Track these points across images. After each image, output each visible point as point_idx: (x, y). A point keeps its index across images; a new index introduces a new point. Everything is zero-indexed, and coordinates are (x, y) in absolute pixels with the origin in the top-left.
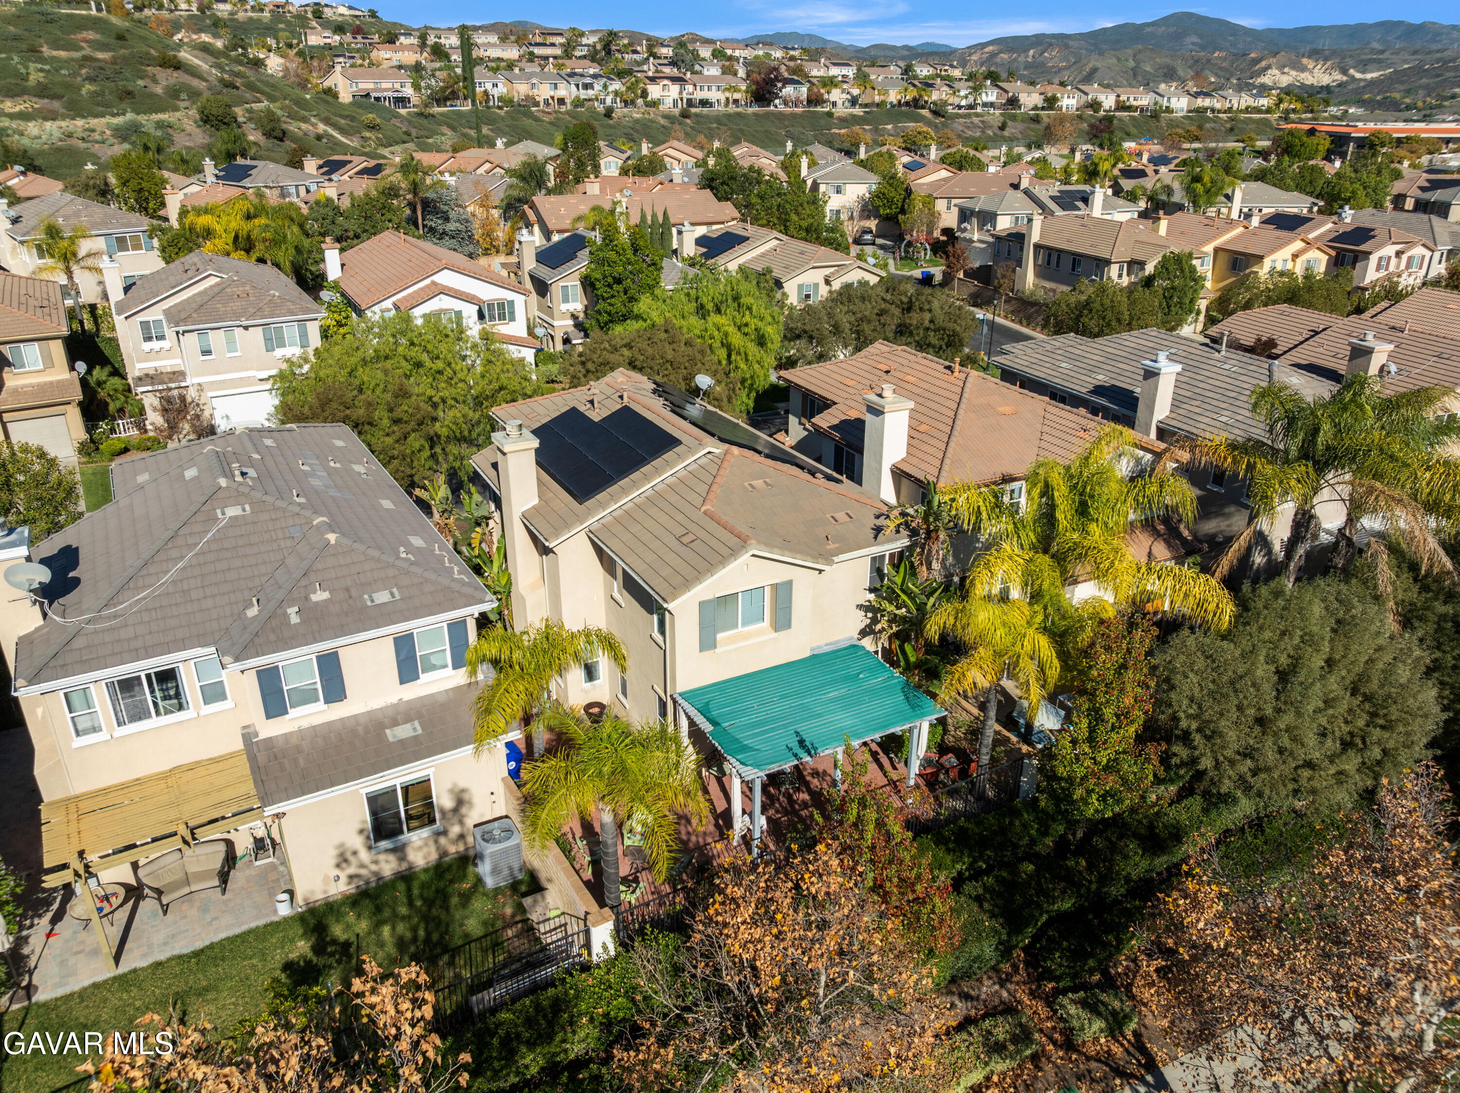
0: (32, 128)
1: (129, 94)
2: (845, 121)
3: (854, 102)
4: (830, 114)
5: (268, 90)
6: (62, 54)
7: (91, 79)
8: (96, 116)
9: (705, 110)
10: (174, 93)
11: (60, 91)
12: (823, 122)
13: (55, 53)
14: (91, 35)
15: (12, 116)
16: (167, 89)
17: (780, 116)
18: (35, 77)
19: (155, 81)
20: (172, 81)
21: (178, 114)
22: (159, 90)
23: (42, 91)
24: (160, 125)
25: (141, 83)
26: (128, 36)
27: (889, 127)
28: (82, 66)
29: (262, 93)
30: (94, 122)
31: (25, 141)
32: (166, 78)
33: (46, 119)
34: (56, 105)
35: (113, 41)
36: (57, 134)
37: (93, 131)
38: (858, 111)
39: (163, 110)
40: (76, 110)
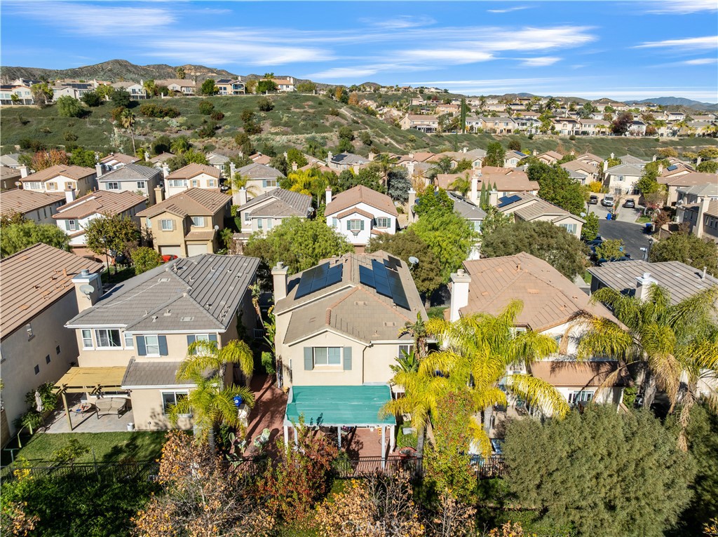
0: (278, 138)
1: (316, 125)
2: (665, 144)
3: (674, 133)
4: (657, 140)
5: (371, 124)
6: (298, 110)
7: (304, 120)
8: (301, 134)
9: (584, 137)
10: (333, 125)
11: (291, 124)
12: (652, 144)
13: (295, 110)
14: (310, 103)
15: (272, 134)
16: (331, 124)
17: (627, 141)
18: (285, 119)
19: (327, 121)
20: (334, 120)
21: (332, 134)
22: (328, 124)
23: (286, 124)
24: (323, 138)
25: (322, 121)
26: (323, 103)
27: (693, 147)
28: (302, 115)
29: (369, 126)
30: (300, 136)
31: (274, 143)
32: (332, 119)
33: (283, 135)
34: (289, 129)
35: (317, 105)
36: (285, 140)
37: (298, 139)
38: (676, 138)
39: (326, 132)
40: (296, 132)
